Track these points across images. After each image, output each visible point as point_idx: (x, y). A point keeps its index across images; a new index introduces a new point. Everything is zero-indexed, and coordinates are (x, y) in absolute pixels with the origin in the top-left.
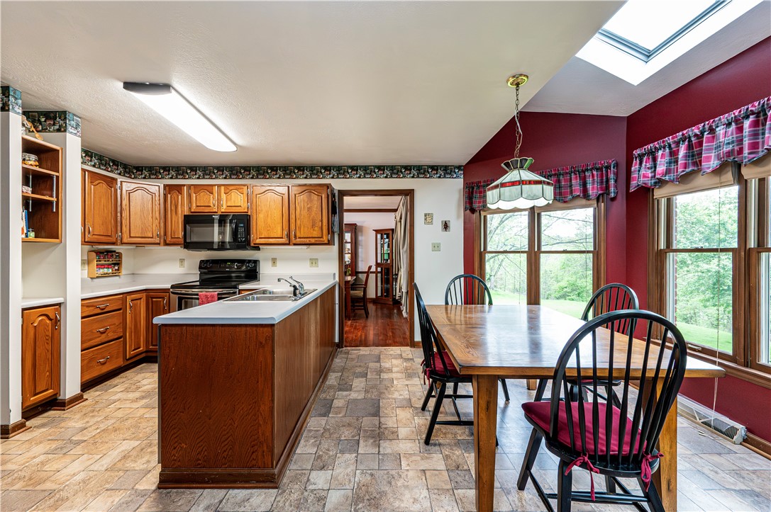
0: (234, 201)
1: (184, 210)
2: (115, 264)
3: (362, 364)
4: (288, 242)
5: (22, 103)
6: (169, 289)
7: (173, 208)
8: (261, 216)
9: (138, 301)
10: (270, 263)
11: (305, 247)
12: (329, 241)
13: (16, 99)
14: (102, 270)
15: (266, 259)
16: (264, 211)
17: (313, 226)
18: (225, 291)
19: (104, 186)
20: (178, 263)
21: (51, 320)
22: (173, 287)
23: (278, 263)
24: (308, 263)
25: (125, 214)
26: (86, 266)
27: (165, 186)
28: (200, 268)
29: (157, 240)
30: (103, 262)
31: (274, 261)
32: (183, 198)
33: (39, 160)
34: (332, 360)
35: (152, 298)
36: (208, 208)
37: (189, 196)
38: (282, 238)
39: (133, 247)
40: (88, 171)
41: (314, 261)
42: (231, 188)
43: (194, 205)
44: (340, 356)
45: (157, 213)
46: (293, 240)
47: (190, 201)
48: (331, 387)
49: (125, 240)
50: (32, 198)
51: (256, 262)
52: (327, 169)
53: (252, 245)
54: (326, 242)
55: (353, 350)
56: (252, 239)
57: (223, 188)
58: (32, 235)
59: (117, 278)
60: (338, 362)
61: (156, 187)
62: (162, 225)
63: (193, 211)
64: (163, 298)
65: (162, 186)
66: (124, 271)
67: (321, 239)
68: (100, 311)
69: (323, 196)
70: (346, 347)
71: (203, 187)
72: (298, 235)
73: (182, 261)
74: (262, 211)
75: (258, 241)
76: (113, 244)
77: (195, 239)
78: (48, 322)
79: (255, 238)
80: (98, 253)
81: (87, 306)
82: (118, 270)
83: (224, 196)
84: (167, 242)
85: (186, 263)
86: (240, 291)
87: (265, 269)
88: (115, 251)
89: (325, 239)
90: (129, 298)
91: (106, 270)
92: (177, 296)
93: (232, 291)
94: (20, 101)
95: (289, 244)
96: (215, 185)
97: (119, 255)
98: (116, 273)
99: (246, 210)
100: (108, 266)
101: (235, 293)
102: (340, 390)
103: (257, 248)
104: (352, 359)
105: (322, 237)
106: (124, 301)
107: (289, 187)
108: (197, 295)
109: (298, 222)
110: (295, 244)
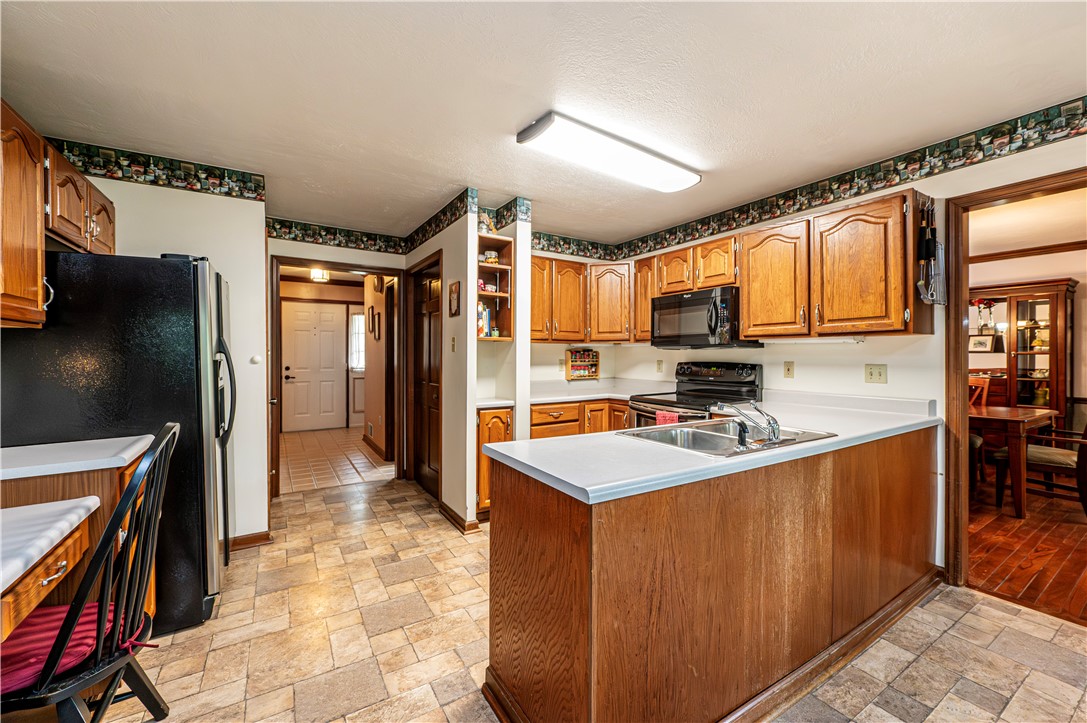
0: (715, 269)
1: (654, 292)
2: (592, 365)
3: (1000, 661)
4: (806, 331)
5: (478, 201)
6: (627, 401)
7: (643, 291)
8: (756, 286)
9: (600, 413)
10: (782, 370)
11: (849, 340)
12: (906, 324)
13: (473, 198)
14: (578, 372)
15: (773, 364)
16: (761, 275)
17: (863, 292)
18: (690, 413)
19: (572, 273)
20: (656, 366)
21: (503, 423)
22: (633, 398)
23: (796, 371)
24: (862, 374)
25: (594, 304)
26: (564, 367)
27: (636, 262)
28: (677, 373)
29: (625, 335)
30: (578, 363)
31: (789, 367)
32: (653, 275)
33: (500, 256)
34: (905, 606)
35: (615, 411)
36: (681, 284)
37: (660, 270)
38: (794, 323)
39: (611, 344)
40: (556, 260)
41: (876, 370)
42: (710, 247)
43: (665, 283)
44: (938, 605)
45: (627, 299)
46: (817, 327)
47: (660, 279)
48: (862, 680)
49: (594, 337)
50: (500, 297)
51: (754, 367)
52: (914, 158)
53: (742, 338)
54: (899, 326)
55: (990, 604)
56: (741, 327)
57: (699, 249)
58: (496, 333)
59: (595, 382)
60: (926, 619)
61: (626, 267)
62: (632, 314)
63: (663, 291)
64: (624, 412)
65: (632, 264)
66: (602, 374)
67: (886, 321)
68: (553, 420)
69: (891, 222)
70: (969, 586)
71: (674, 255)
72: (827, 315)
73: (660, 362)
74: (757, 276)
75: (752, 331)
76: (582, 341)
77: (667, 332)
78: (501, 425)
79: (746, 325)
80: (574, 352)
81: (540, 413)
82: (595, 372)
83: (701, 262)
84: (637, 337)
85: (664, 366)
86: (711, 416)
87: (774, 381)
88: (591, 350)
89: (895, 321)
90: (588, 408)
91: (582, 372)
92: (636, 412)
93: (700, 413)
94: (476, 200)
95: (808, 335)
96: (689, 248)
97: (596, 355)
98: (593, 376)
99: (732, 280)
100: (585, 368)
101: (703, 418)
102: (885, 704)
103: (754, 343)
104: (976, 632)
105: (887, 315)
106: (582, 411)
107: (809, 221)
108: (654, 414)
109: (828, 289)
110: (821, 335)
